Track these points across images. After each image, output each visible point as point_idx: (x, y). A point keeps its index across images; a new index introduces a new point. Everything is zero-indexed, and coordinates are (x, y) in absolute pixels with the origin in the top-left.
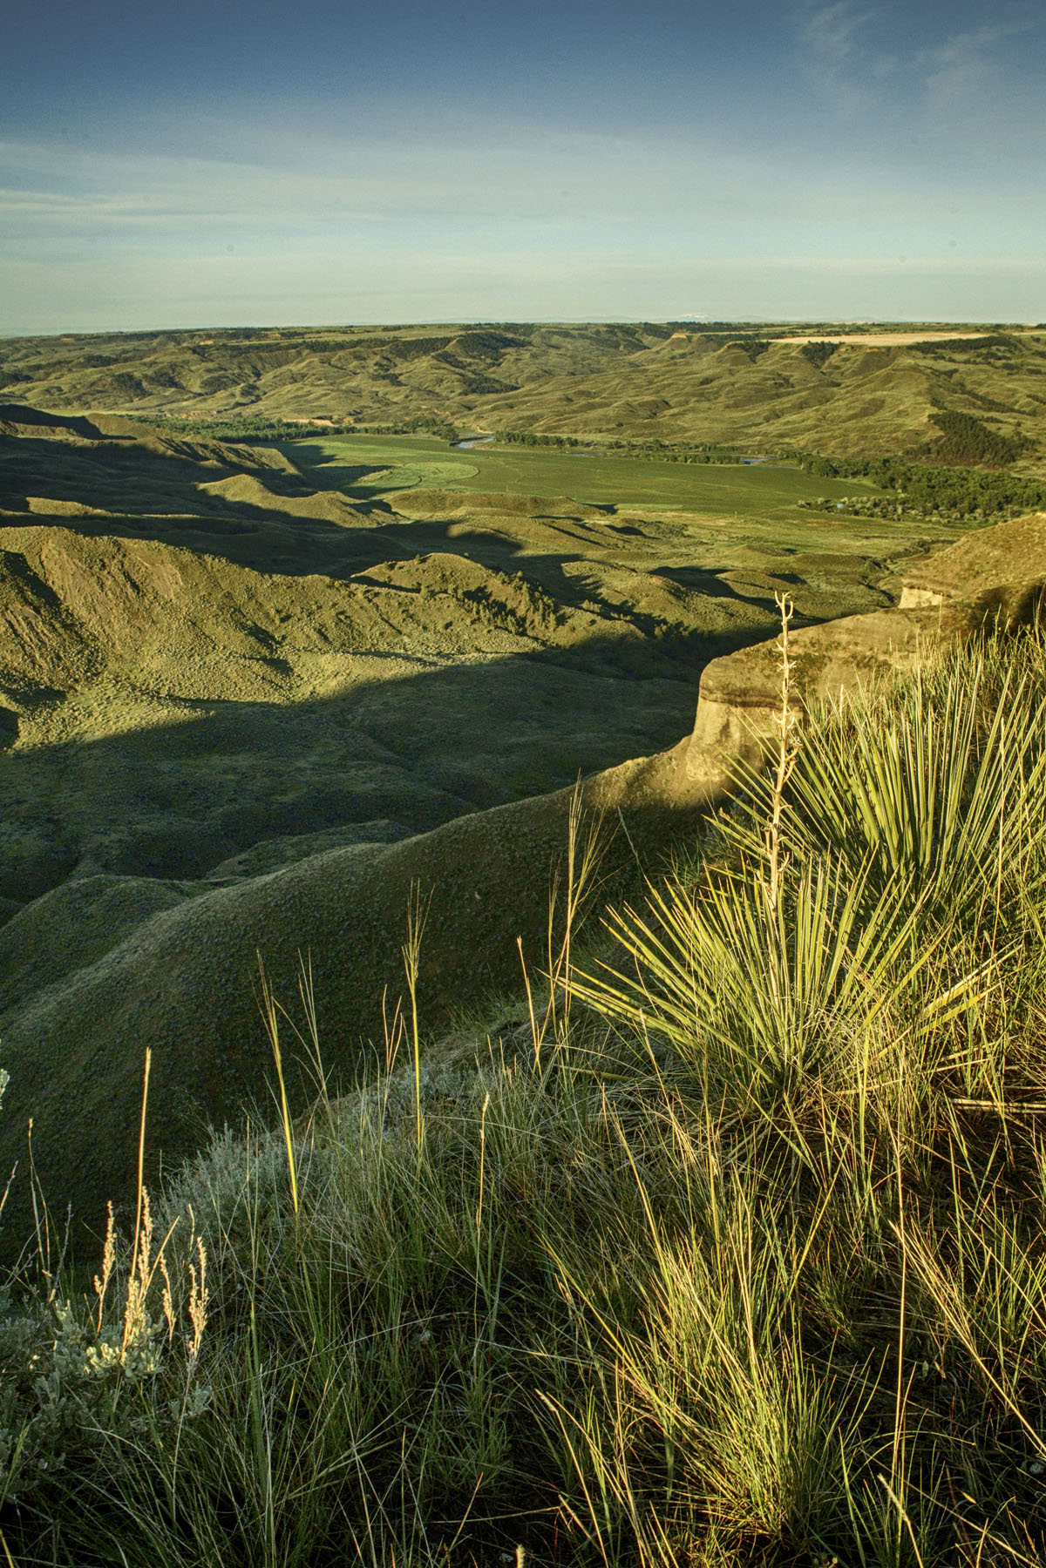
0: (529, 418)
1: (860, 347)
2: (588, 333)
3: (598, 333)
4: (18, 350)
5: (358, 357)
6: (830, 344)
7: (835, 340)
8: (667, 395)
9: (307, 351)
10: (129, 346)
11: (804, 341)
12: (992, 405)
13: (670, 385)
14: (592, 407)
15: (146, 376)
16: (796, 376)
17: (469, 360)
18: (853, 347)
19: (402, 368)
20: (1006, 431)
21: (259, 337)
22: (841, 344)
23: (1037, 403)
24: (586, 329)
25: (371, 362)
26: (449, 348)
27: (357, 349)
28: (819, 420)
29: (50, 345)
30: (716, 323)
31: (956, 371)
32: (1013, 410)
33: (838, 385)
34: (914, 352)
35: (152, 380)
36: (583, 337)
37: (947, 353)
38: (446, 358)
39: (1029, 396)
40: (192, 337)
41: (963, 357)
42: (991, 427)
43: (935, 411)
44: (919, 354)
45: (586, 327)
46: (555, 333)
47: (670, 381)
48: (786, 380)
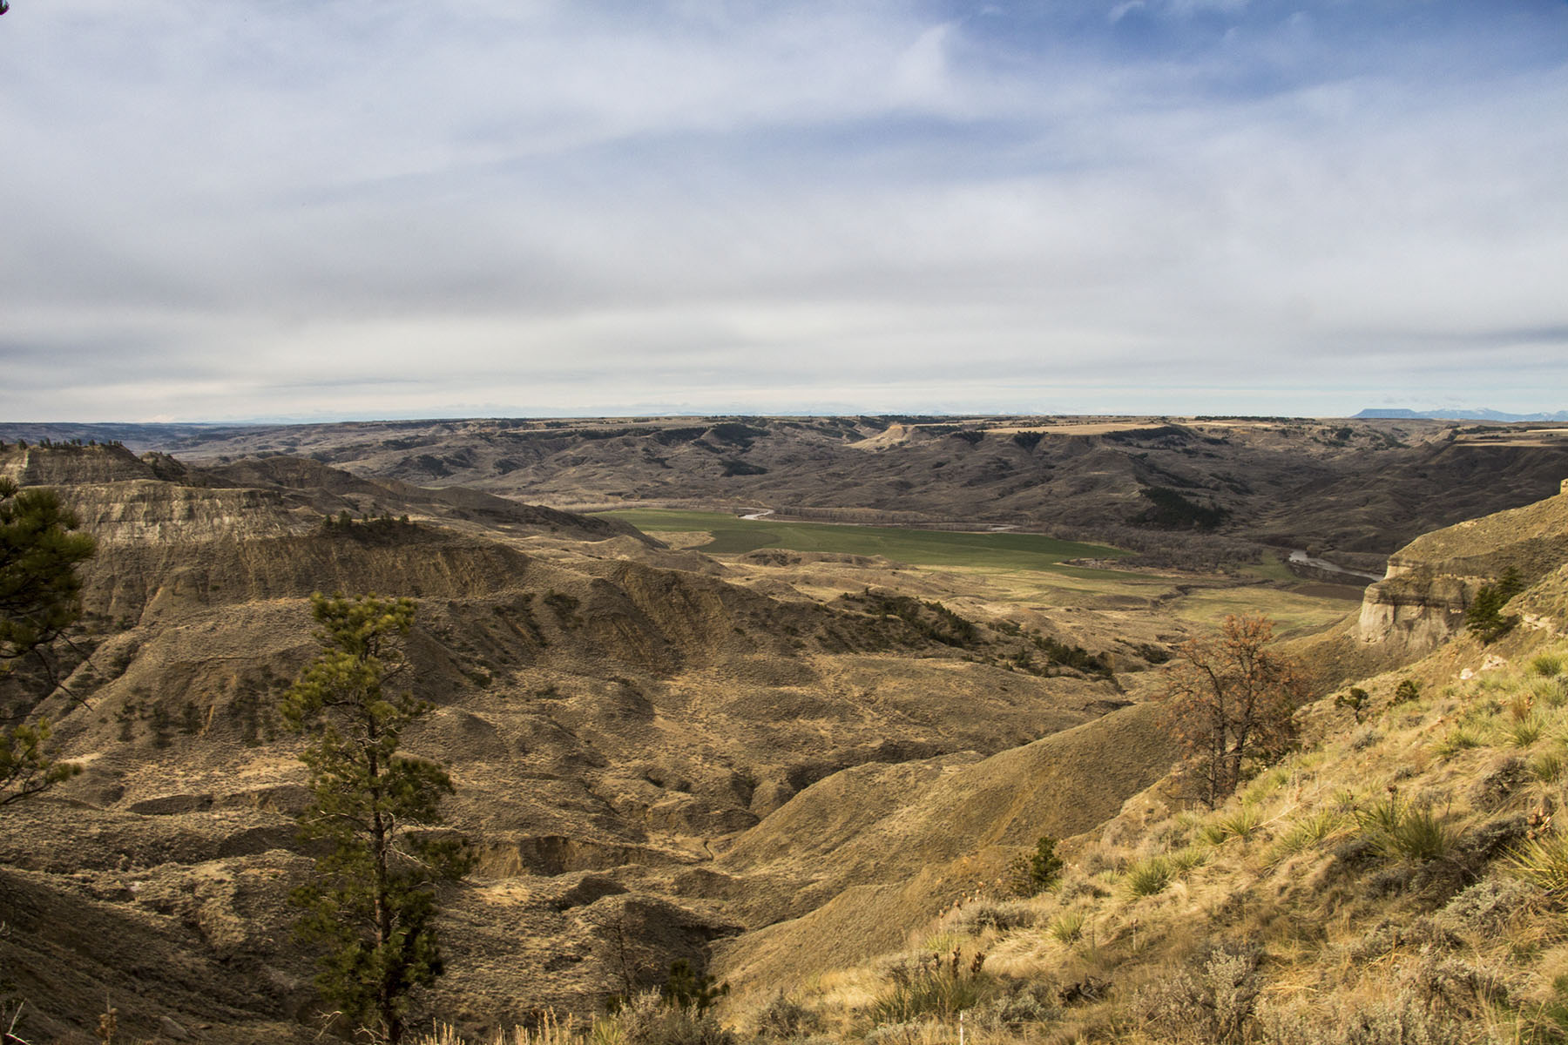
0: (796, 495)
1: (1063, 436)
2: (815, 424)
3: (821, 424)
4: (308, 435)
5: (627, 443)
6: (1036, 434)
7: (1040, 430)
8: (909, 476)
9: (581, 439)
10: (411, 433)
11: (1015, 431)
12: (1182, 482)
13: (909, 467)
14: (846, 486)
15: (446, 458)
16: (1014, 460)
17: (723, 447)
18: (1056, 436)
19: (666, 452)
20: (1205, 502)
21: (527, 426)
22: (1045, 433)
23: (1218, 481)
24: (811, 421)
25: (639, 448)
26: (703, 437)
27: (625, 437)
28: (1046, 496)
29: (336, 432)
30: (920, 417)
31: (1146, 455)
32: (1201, 487)
33: (1053, 467)
34: (1108, 440)
35: (452, 463)
36: (811, 428)
37: (1135, 441)
38: (703, 444)
39: (1211, 475)
40: (466, 426)
41: (1150, 443)
42: (1193, 500)
43: (1143, 487)
44: (1113, 442)
45: (811, 419)
46: (787, 425)
47: (907, 465)
48: (1006, 463)
